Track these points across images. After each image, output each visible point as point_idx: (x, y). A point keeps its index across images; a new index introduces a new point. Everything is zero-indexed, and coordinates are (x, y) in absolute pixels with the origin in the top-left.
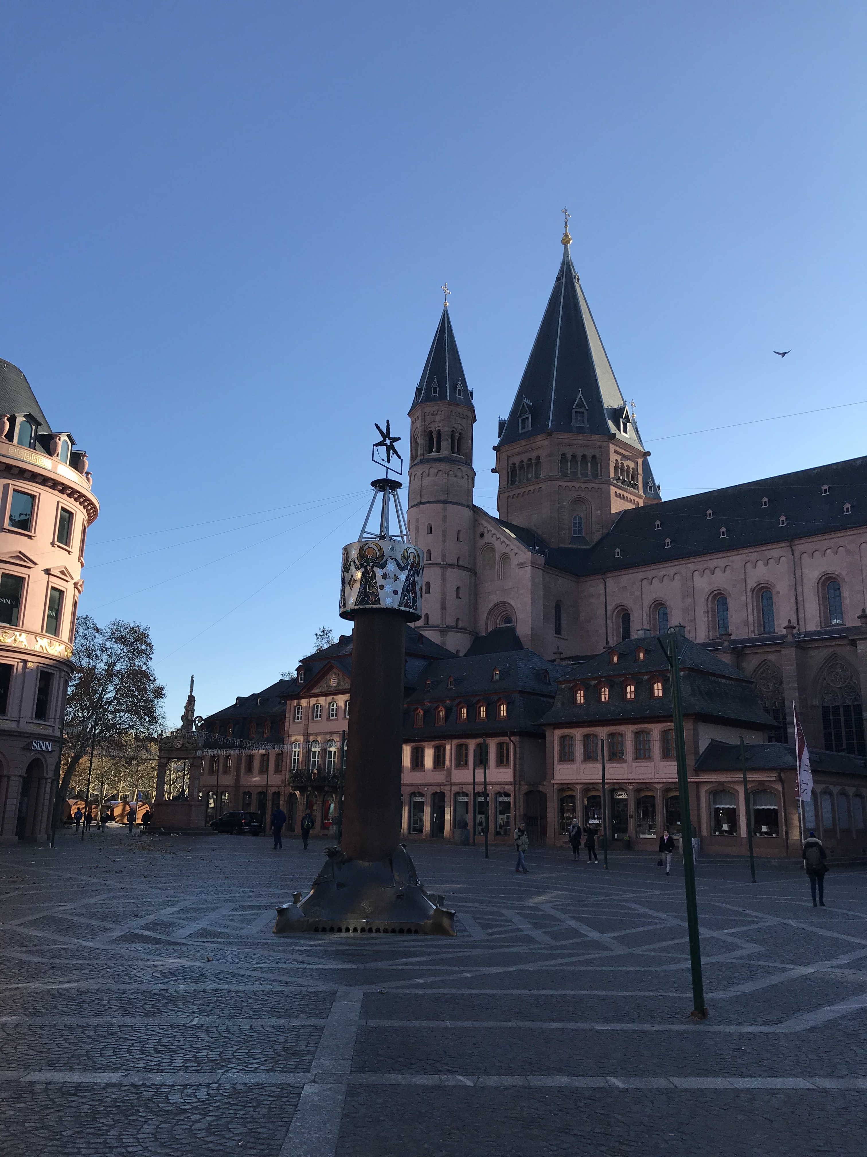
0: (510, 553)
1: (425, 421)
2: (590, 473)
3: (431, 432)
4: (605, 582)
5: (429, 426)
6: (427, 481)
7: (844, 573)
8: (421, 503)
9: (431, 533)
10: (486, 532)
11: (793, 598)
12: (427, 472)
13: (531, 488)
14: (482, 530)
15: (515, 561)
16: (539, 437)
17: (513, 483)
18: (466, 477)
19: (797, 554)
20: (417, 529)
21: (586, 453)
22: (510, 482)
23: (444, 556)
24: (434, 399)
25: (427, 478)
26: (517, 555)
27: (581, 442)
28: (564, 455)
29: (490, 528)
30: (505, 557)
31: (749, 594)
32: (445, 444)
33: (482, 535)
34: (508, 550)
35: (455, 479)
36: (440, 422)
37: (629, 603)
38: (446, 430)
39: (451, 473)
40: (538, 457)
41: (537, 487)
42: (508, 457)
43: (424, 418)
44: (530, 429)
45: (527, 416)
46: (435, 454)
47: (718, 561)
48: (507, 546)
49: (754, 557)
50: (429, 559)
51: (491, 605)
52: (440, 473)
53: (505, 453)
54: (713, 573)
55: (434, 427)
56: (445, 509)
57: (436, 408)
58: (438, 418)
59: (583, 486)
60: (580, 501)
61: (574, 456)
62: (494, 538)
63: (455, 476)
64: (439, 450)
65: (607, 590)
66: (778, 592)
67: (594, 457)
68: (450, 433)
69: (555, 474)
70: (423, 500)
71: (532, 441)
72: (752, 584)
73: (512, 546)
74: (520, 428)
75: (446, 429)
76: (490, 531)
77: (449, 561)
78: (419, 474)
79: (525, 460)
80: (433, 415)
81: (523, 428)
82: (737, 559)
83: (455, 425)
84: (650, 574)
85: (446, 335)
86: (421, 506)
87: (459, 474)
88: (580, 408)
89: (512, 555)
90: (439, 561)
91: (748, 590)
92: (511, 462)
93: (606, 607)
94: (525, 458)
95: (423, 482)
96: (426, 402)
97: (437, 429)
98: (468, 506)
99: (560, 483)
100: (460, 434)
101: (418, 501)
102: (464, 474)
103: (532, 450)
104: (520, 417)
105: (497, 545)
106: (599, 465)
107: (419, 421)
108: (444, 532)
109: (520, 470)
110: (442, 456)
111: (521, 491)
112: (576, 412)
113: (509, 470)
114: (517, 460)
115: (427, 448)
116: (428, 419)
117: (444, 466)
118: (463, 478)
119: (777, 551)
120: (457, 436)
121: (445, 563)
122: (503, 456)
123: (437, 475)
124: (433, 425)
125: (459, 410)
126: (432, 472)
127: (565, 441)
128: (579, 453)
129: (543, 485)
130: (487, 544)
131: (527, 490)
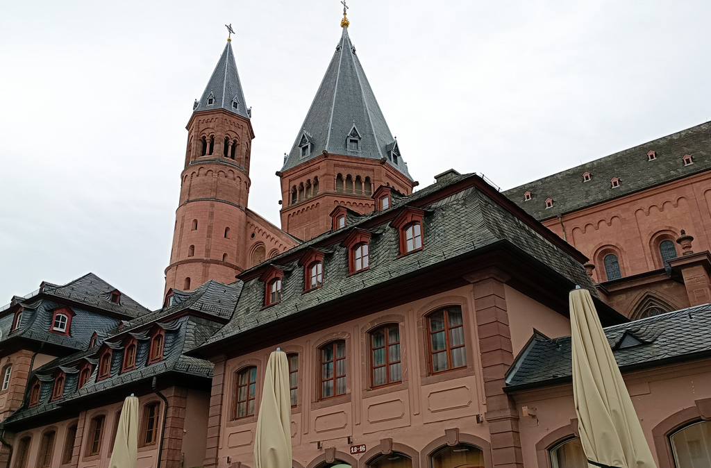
0: (279, 248)
1: (199, 128)
2: (363, 192)
3: (204, 137)
5: (203, 132)
6: (196, 180)
7: (621, 244)
8: (188, 201)
9: (196, 229)
10: (257, 231)
12: (197, 172)
13: (310, 205)
14: (253, 231)
16: (317, 160)
18: (238, 179)
19: (569, 230)
20: (182, 226)
21: (360, 175)
22: (291, 202)
23: (208, 251)
24: (210, 108)
25: (197, 178)
28: (340, 176)
29: (260, 227)
32: (219, 148)
33: (253, 236)
34: (277, 246)
35: (226, 179)
36: (214, 129)
38: (219, 135)
39: (221, 173)
40: (316, 178)
41: (315, 203)
42: (290, 181)
43: (199, 125)
44: (308, 154)
45: (306, 145)
46: (207, 157)
48: (275, 241)
50: (191, 255)
52: (210, 173)
55: (208, 134)
56: (212, 206)
57: (211, 116)
58: (211, 125)
59: (358, 202)
61: (349, 177)
62: (264, 236)
63: (226, 177)
64: (211, 152)
67: (368, 179)
68: (223, 139)
69: (332, 191)
70: (191, 199)
71: (311, 165)
74: (300, 155)
75: (219, 133)
76: (260, 230)
77: (212, 257)
78: (189, 175)
79: (305, 182)
80: (208, 123)
81: (303, 154)
83: (228, 132)
85: (227, 61)
86: (189, 204)
87: (231, 175)
88: (354, 136)
90: (203, 256)
94: (304, 180)
95: (193, 181)
96: (201, 111)
97: (211, 135)
98: (239, 207)
99: (336, 199)
100: (235, 141)
101: (186, 199)
102: (236, 176)
103: (311, 172)
104: (300, 146)
105: (266, 242)
106: (372, 185)
107: (194, 128)
108: (210, 227)
109: (300, 191)
110: (213, 158)
111: (300, 208)
112: (351, 141)
113: (289, 192)
114: (297, 183)
115: (200, 152)
116: (203, 127)
117: (213, 167)
118: (234, 179)
120: (231, 142)
121: (209, 259)
122: (287, 179)
123: (206, 175)
124: (206, 132)
125: (234, 120)
126: (202, 172)
127: (340, 163)
128: (354, 173)
129: (320, 201)
130: (257, 244)
131: (305, 207)
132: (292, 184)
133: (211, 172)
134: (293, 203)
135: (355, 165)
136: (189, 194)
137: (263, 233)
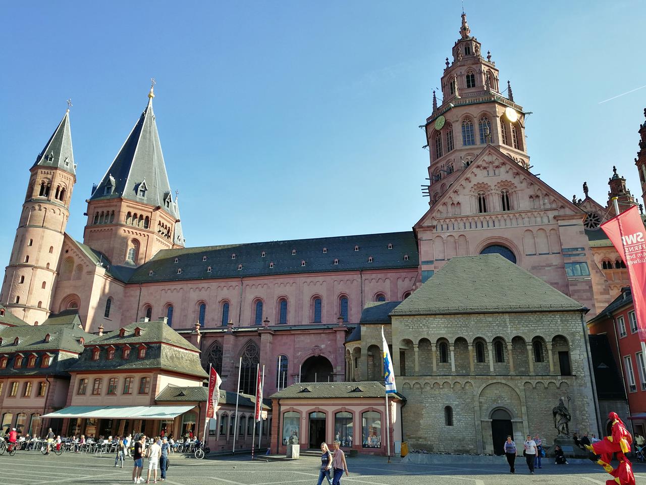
0: (83, 265)
1: (40, 176)
2: (143, 226)
3: (43, 183)
4: (141, 289)
5: (43, 180)
7: (265, 298)
8: (28, 226)
9: (31, 245)
10: (70, 249)
11: (239, 309)
12: (36, 207)
13: (106, 228)
14: (68, 249)
15: (85, 270)
16: (116, 200)
19: (244, 285)
20: (21, 241)
21: (143, 214)
23: (37, 261)
25: (35, 211)
26: (88, 266)
28: (129, 214)
29: (73, 247)
30: (80, 265)
31: (218, 304)
33: (67, 251)
34: (82, 263)
35: (55, 215)
37: (152, 303)
40: (113, 211)
41: (110, 228)
42: (95, 207)
43: (40, 174)
44: (111, 194)
45: (110, 186)
46: (44, 197)
47: (204, 284)
48: (82, 260)
49: (223, 284)
50: (26, 261)
51: (65, 296)
54: (200, 291)
56: (44, 232)
58: (49, 176)
59: (138, 232)
61: (135, 214)
65: (141, 294)
66: (232, 305)
67: (147, 217)
68: (56, 186)
69: (122, 223)
72: (219, 299)
73: (85, 261)
74: (105, 192)
75: (54, 183)
76: (72, 250)
77: (40, 264)
78: (30, 207)
79: (105, 212)
80: (46, 173)
81: (107, 192)
82: (214, 285)
83: (61, 183)
84: (167, 287)
87: (57, 211)
88: (143, 188)
89: (85, 266)
90: (34, 263)
91: (217, 302)
93: (139, 303)
94: (105, 210)
95: (32, 213)
96: (43, 165)
97: (47, 182)
98: (60, 232)
99: (124, 228)
100: (63, 188)
102: (61, 213)
103: (110, 206)
104: (106, 186)
105: (76, 259)
106: (149, 222)
108: (40, 246)
109: (101, 216)
110: (48, 199)
111: (100, 229)
112: (141, 190)
113: (94, 216)
114: (100, 211)
115: (39, 193)
116: (42, 175)
119: (234, 283)
120: (61, 189)
121: (38, 265)
122: (92, 206)
123: (41, 210)
124: (45, 180)
125: (65, 174)
127: (131, 205)
128: (139, 213)
129: (113, 228)
130: (69, 257)
131: (103, 229)
132: (96, 210)
134: (95, 223)
135: (141, 207)
137: (74, 252)
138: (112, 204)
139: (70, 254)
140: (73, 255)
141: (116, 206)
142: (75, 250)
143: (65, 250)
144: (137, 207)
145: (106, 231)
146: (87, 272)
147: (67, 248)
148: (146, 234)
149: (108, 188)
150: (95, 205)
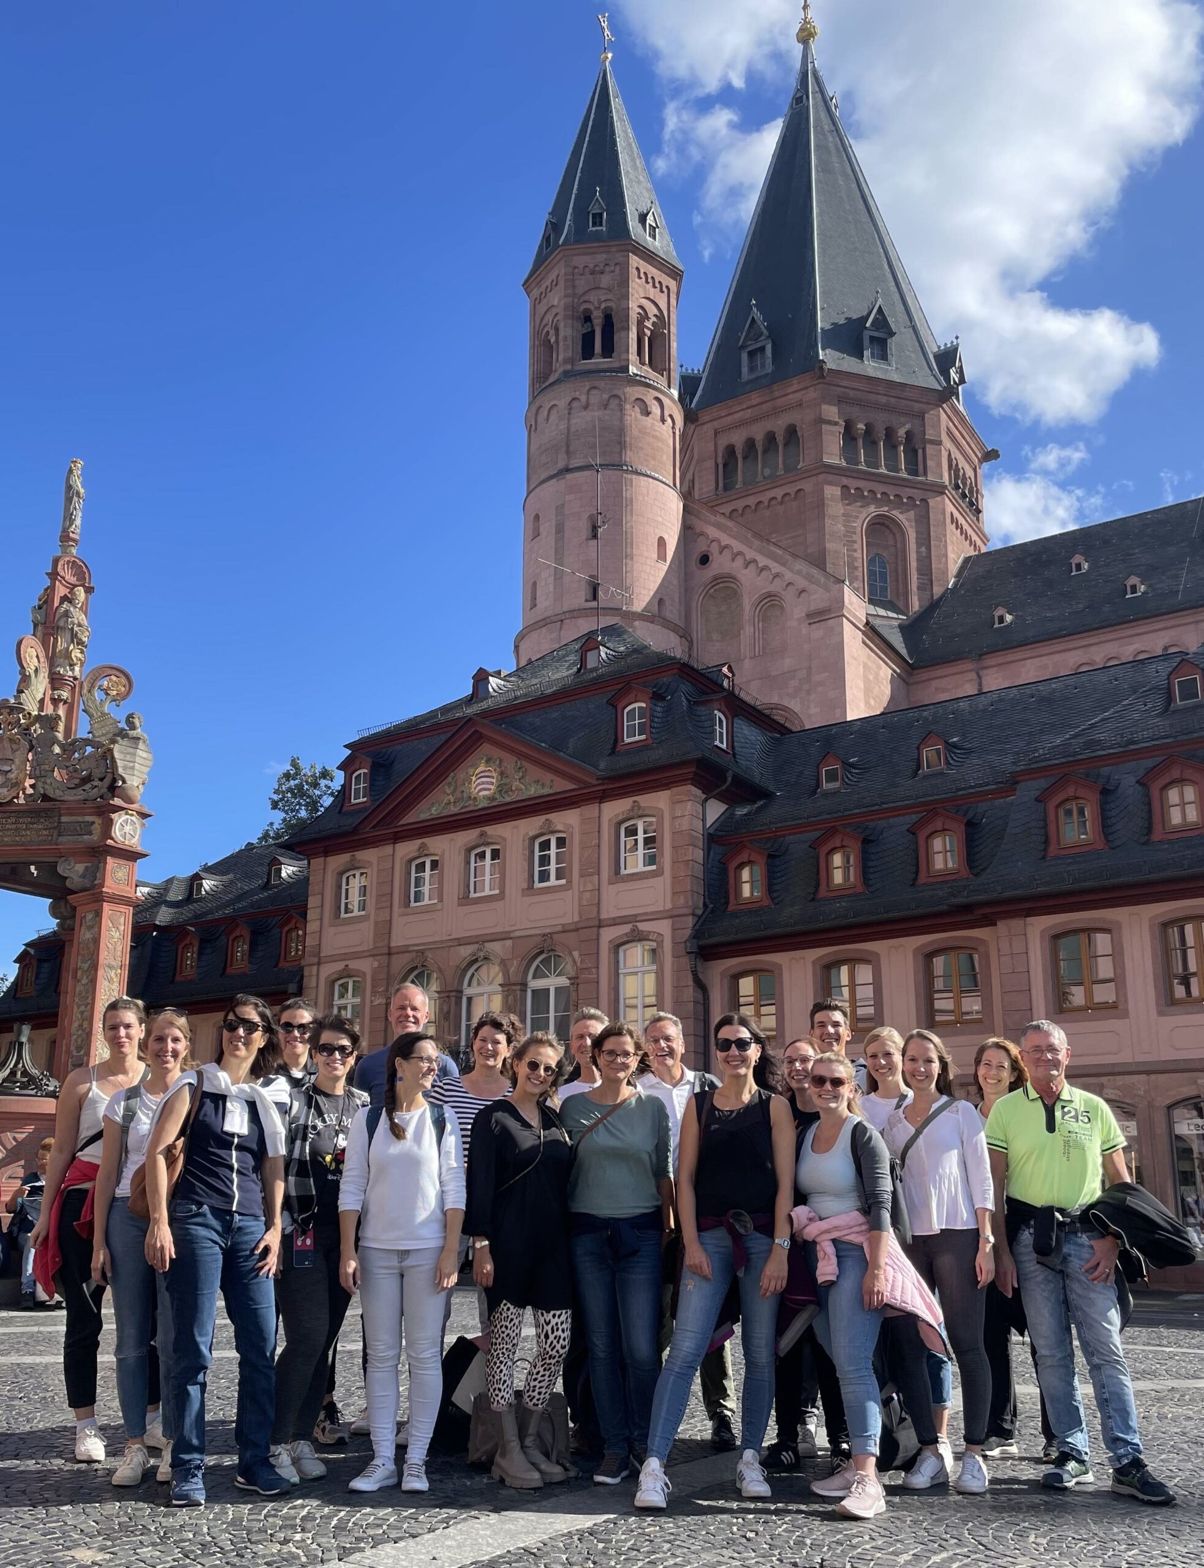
0: (783, 593)
1: (574, 287)
2: (902, 467)
3: (587, 314)
4: (979, 677)
5: (585, 298)
6: (581, 420)
8: (567, 470)
9: (595, 536)
10: (714, 549)
12: (583, 398)
13: (778, 493)
14: (704, 548)
15: (797, 611)
16: (795, 384)
17: (726, 488)
20: (560, 529)
21: (895, 426)
22: (721, 485)
23: (627, 590)
24: (597, 237)
25: (584, 413)
26: (803, 595)
27: (883, 400)
28: (850, 426)
29: (726, 540)
30: (770, 602)
33: (705, 560)
34: (776, 587)
35: (648, 420)
36: (609, 290)
38: (625, 306)
39: (638, 404)
40: (792, 427)
41: (791, 489)
42: (716, 434)
43: (573, 280)
44: (769, 368)
45: (759, 345)
46: (598, 361)
48: (777, 576)
50: (590, 597)
52: (614, 402)
53: (709, 425)
55: (597, 303)
56: (628, 483)
57: (601, 258)
58: (605, 281)
59: (892, 491)
60: (883, 524)
61: (869, 430)
62: (739, 561)
63: (648, 414)
67: (911, 437)
68: (636, 318)
69: (835, 461)
70: (575, 463)
71: (777, 394)
73: (789, 576)
74: (745, 370)
75: (626, 303)
76: (726, 547)
77: (639, 605)
78: (562, 403)
79: (759, 438)
80: (593, 273)
81: (752, 369)
83: (645, 303)
86: (569, 476)
87: (656, 410)
88: (877, 330)
89: (789, 596)
90: (619, 603)
92: (723, 442)
94: (758, 432)
95: (573, 421)
96: (577, 242)
97: (603, 306)
99: (845, 481)
100: (654, 324)
101: (561, 465)
102: (666, 415)
103: (776, 412)
104: (743, 347)
105: (747, 577)
106: (920, 452)
107: (562, 284)
108: (628, 535)
109: (745, 458)
110: (616, 365)
111: (751, 501)
112: (872, 339)
113: (720, 461)
114: (738, 439)
116: (582, 284)
117: (621, 389)
120: (647, 327)
121: (631, 608)
122: (708, 428)
123: (606, 406)
124: (593, 297)
125: (653, 271)
126: (595, 398)
127: (851, 393)
128: (881, 421)
129: (807, 486)
130: (717, 579)
131: (765, 497)
133: (617, 401)
136: (568, 452)
137: (736, 555)
138: (780, 402)
139: (720, 564)
140: (736, 567)
141: (800, 404)
142: (737, 546)
143: (696, 556)
144: (873, 397)
145: (782, 503)
146: (809, 616)
147: (701, 547)
148: (917, 494)
149: (752, 354)
150: (716, 424)
